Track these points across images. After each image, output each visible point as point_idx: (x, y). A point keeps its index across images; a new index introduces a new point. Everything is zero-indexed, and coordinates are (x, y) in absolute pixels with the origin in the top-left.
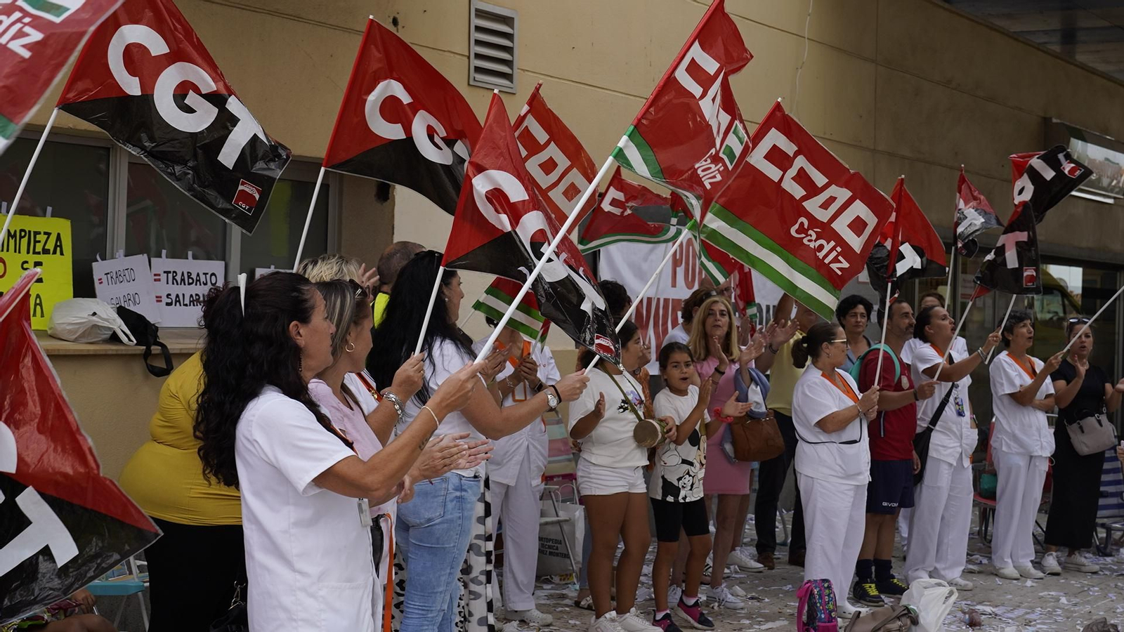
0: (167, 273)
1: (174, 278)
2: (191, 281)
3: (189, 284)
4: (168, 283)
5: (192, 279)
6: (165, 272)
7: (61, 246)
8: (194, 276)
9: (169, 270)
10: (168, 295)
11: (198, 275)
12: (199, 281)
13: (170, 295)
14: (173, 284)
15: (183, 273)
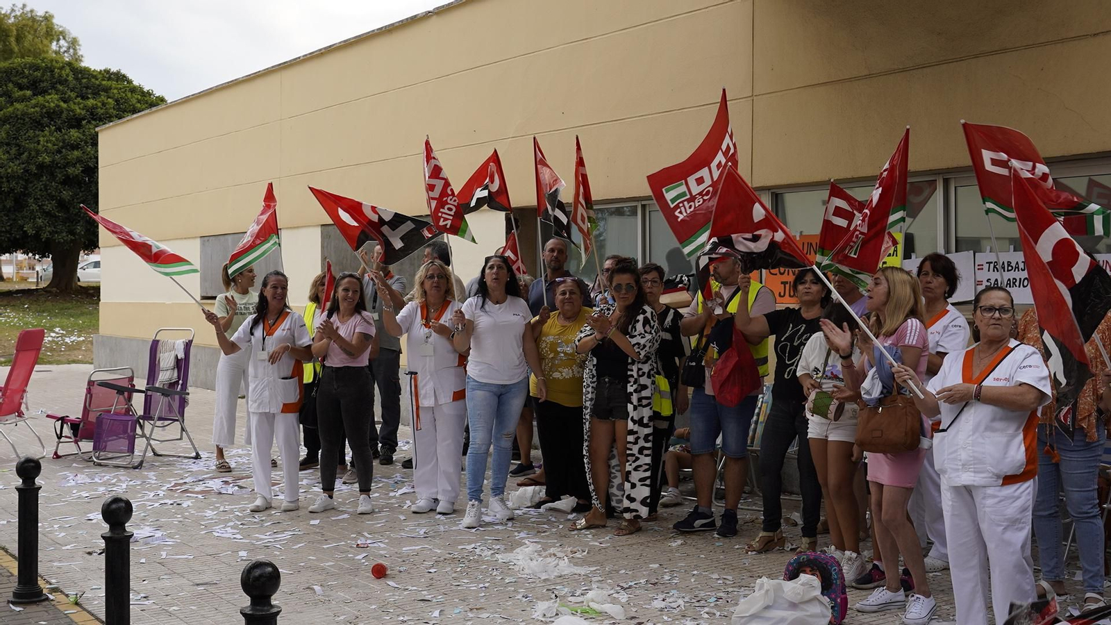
0: (990, 263)
1: (995, 267)
2: (1010, 268)
3: (1008, 271)
4: (989, 271)
5: (1012, 267)
6: (987, 263)
7: (896, 251)
8: (1013, 264)
9: (990, 261)
10: (988, 280)
11: (1017, 263)
12: (1018, 268)
13: (990, 279)
14: (994, 271)
15: (1003, 263)
